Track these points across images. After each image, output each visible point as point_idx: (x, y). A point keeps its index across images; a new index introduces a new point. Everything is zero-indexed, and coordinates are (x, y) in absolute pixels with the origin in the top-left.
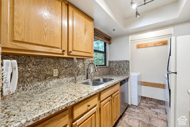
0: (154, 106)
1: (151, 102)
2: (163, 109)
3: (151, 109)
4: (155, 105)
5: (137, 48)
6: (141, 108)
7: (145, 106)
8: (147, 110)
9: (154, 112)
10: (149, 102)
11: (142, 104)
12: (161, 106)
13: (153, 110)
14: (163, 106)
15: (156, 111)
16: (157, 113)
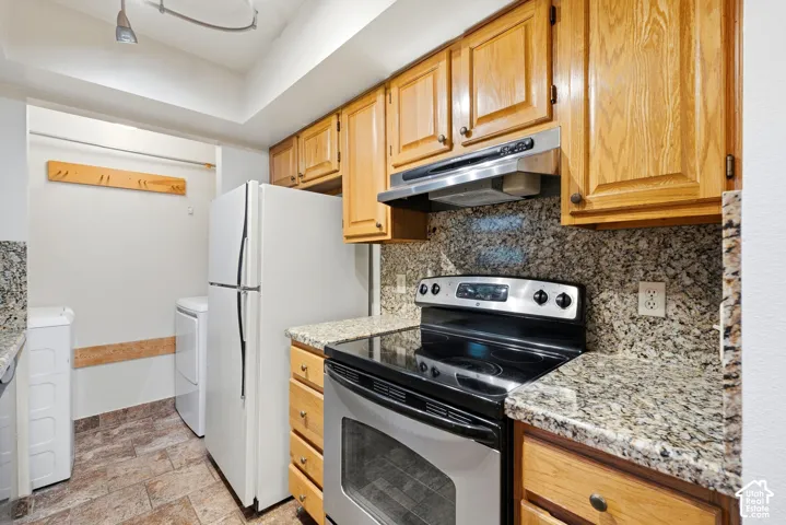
0: (143, 434)
1: (123, 426)
2: (177, 427)
3: (139, 450)
4: (145, 428)
5: (50, 180)
6: (95, 475)
7: (107, 455)
8: (124, 466)
9: (154, 453)
10: (116, 432)
11: (89, 455)
12: (167, 420)
13: (148, 449)
14: (174, 418)
15: (158, 447)
16: (164, 454)
